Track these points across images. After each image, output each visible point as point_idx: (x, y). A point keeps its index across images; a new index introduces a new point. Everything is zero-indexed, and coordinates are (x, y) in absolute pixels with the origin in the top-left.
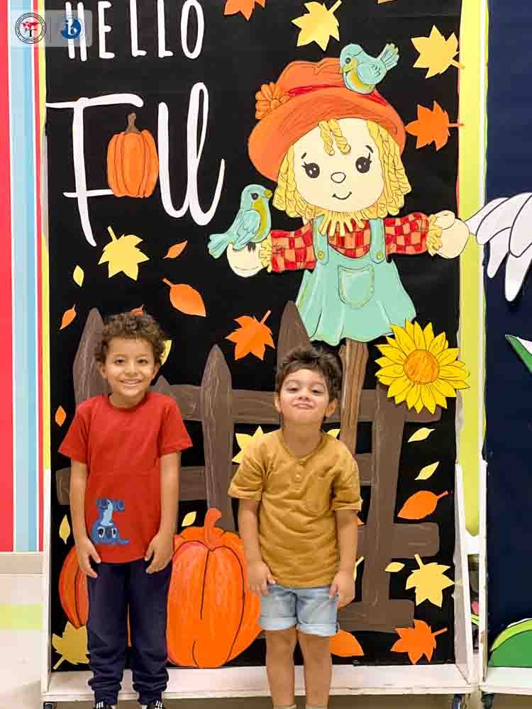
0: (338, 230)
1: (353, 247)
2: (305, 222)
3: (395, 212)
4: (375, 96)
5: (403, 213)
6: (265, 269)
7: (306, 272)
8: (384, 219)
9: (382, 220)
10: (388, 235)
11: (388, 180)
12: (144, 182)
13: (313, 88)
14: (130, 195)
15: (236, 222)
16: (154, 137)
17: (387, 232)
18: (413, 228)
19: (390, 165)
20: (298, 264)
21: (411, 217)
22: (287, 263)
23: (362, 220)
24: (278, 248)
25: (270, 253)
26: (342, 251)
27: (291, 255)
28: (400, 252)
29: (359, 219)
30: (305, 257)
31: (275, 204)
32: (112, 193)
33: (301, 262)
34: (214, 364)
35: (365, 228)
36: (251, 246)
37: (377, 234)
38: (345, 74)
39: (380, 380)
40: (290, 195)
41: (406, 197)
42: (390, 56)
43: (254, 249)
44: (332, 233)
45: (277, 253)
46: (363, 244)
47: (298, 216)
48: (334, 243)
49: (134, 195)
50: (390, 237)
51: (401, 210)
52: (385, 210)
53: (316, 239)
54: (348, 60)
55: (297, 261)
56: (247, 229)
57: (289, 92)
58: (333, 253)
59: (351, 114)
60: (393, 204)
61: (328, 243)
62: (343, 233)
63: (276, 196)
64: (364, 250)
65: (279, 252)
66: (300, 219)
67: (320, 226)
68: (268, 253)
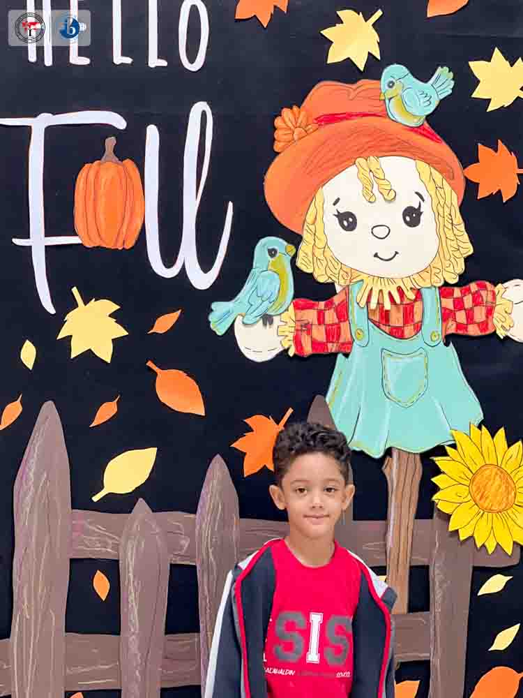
0: (381, 302)
1: (400, 323)
2: (338, 289)
3: (453, 280)
4: (424, 129)
5: (464, 280)
6: (286, 351)
7: (340, 357)
8: (439, 288)
9: (437, 289)
10: (445, 309)
11: (443, 239)
12: (124, 230)
13: (349, 116)
14: (104, 246)
15: (247, 287)
16: (139, 169)
17: (443, 305)
18: (477, 300)
19: (446, 218)
20: (330, 345)
21: (473, 287)
22: (315, 344)
23: (411, 288)
24: (303, 323)
25: (293, 329)
26: (387, 329)
27: (319, 334)
28: (460, 332)
29: (409, 288)
30: (339, 336)
31: (299, 263)
32: (80, 242)
33: (333, 342)
34: (215, 482)
35: (415, 300)
36: (267, 319)
37: (431, 309)
38: (387, 101)
39: (439, 507)
40: (318, 253)
41: (467, 260)
42: (443, 81)
43: (271, 322)
44: (373, 305)
45: (301, 330)
46: (413, 321)
47: (330, 281)
48: (377, 318)
49: (111, 246)
50: (447, 311)
51: (461, 276)
52: (440, 276)
53: (352, 313)
54: (391, 84)
55: (327, 342)
56: (262, 297)
57: (316, 119)
58: (375, 332)
59: (395, 151)
60: (451, 269)
61: (368, 319)
62: (388, 306)
63: (301, 253)
64: (415, 329)
65: (304, 329)
66: (332, 284)
67: (358, 295)
68: (289, 330)
